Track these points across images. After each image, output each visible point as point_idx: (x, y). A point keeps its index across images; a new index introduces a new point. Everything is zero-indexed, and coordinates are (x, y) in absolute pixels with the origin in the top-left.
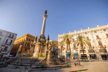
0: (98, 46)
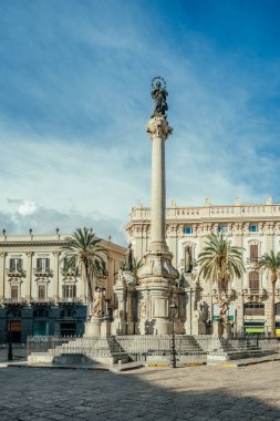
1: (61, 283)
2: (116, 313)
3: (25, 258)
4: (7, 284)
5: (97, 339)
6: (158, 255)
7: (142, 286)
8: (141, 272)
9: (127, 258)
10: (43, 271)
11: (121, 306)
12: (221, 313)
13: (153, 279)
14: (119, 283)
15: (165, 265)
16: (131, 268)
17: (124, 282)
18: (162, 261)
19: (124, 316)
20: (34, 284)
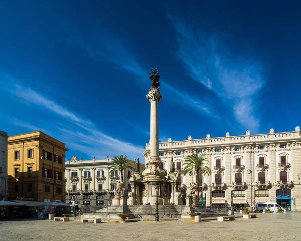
0: (255, 184)
1: (110, 183)
2: (130, 194)
3: (91, 171)
4: (83, 183)
5: (118, 206)
6: (154, 163)
7: (145, 180)
8: (145, 172)
9: (137, 165)
10: (101, 177)
11: (133, 191)
12: (191, 193)
13: (151, 176)
14: (132, 179)
15: (158, 168)
16: (139, 171)
17: (135, 178)
18: (156, 167)
19: (134, 195)
20: (96, 183)
